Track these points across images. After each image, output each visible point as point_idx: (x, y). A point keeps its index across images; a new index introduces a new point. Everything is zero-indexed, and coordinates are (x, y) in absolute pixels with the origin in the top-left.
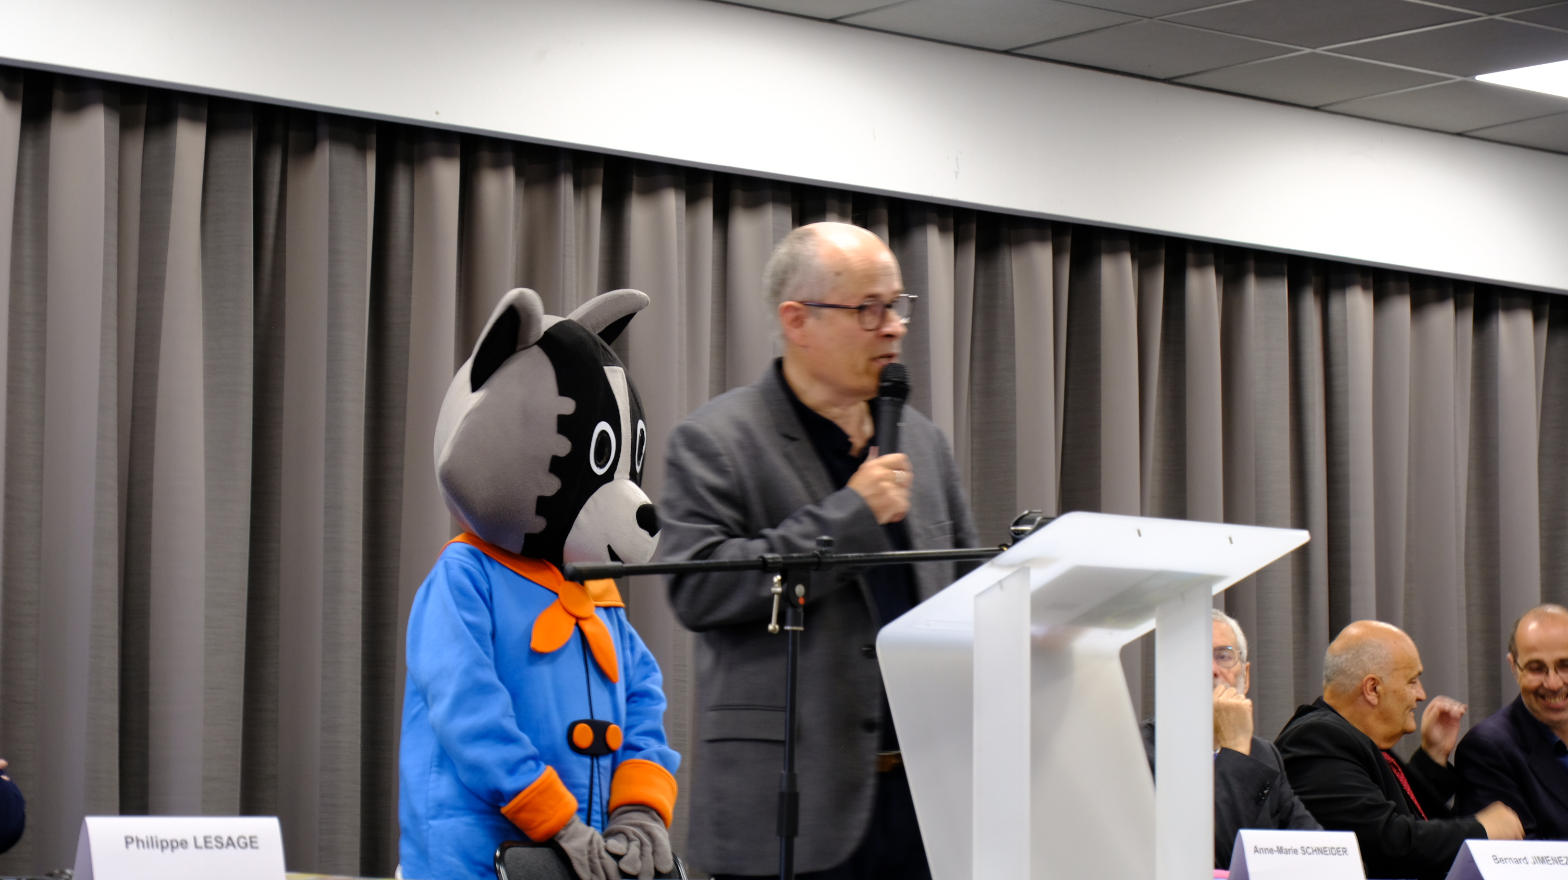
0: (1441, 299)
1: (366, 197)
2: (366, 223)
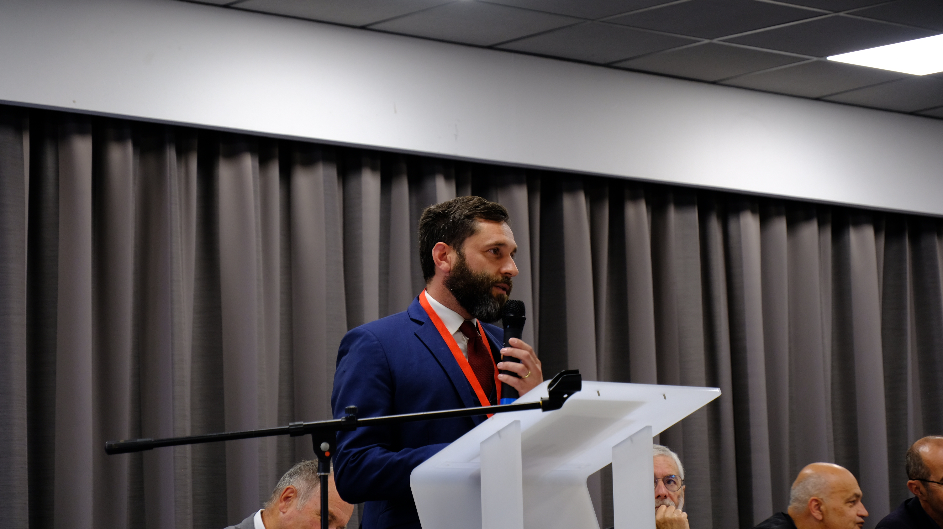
0: (807, 218)
1: (23, 165)
2: (24, 183)
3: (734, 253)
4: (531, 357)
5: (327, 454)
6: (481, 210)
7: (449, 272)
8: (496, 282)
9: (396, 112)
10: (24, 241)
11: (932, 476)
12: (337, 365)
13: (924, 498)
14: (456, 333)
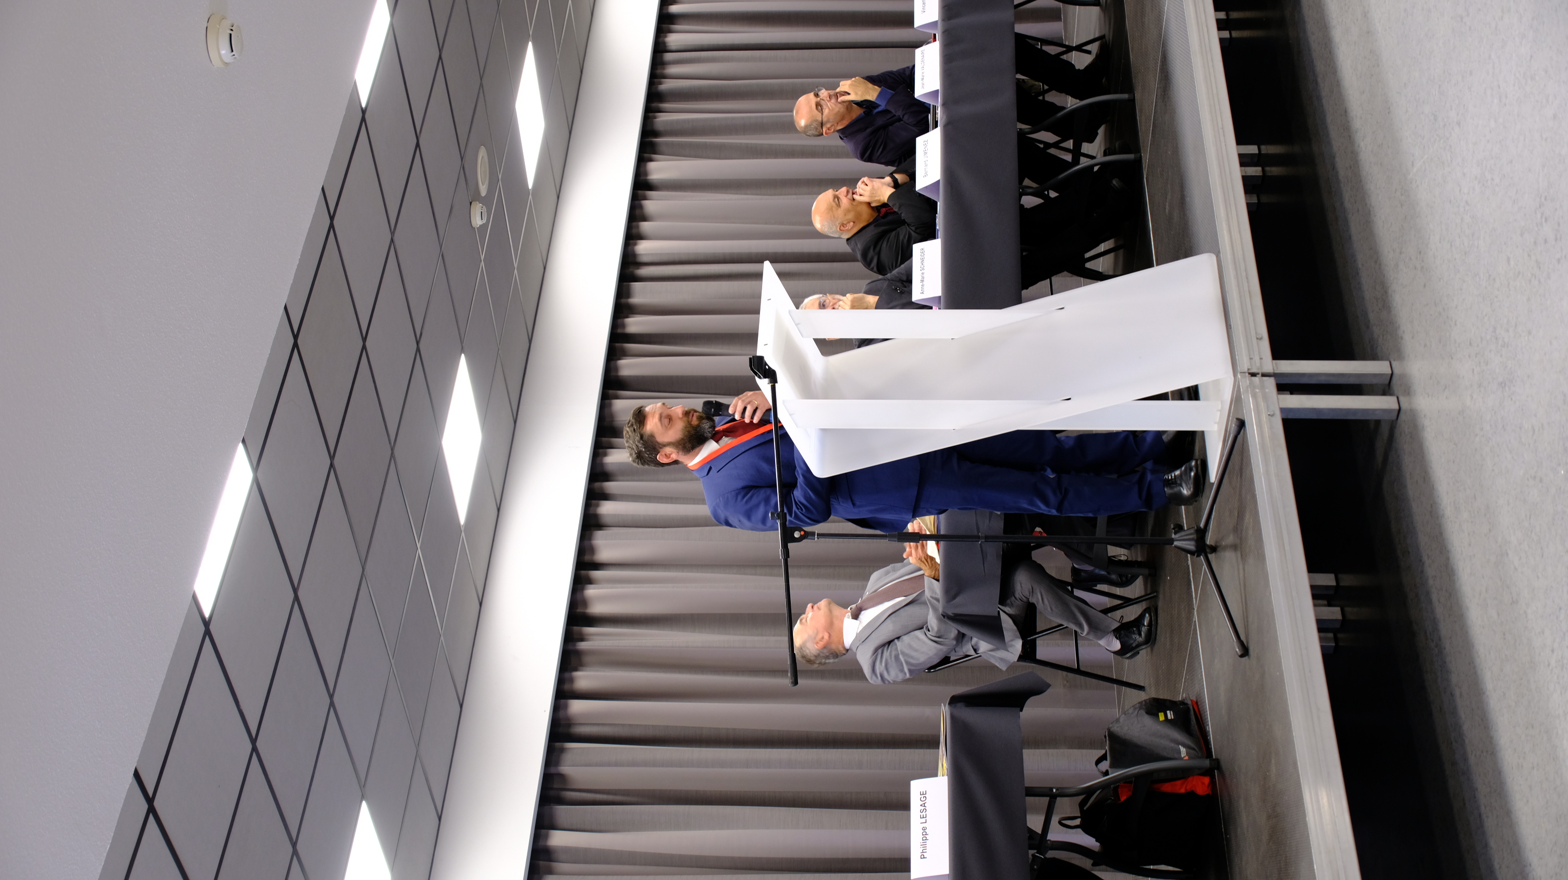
4: (743, 399)
5: (802, 533)
6: (637, 428)
7: (678, 452)
8: (688, 422)
11: (817, 119)
12: (735, 527)
13: (836, 125)
14: (719, 445)
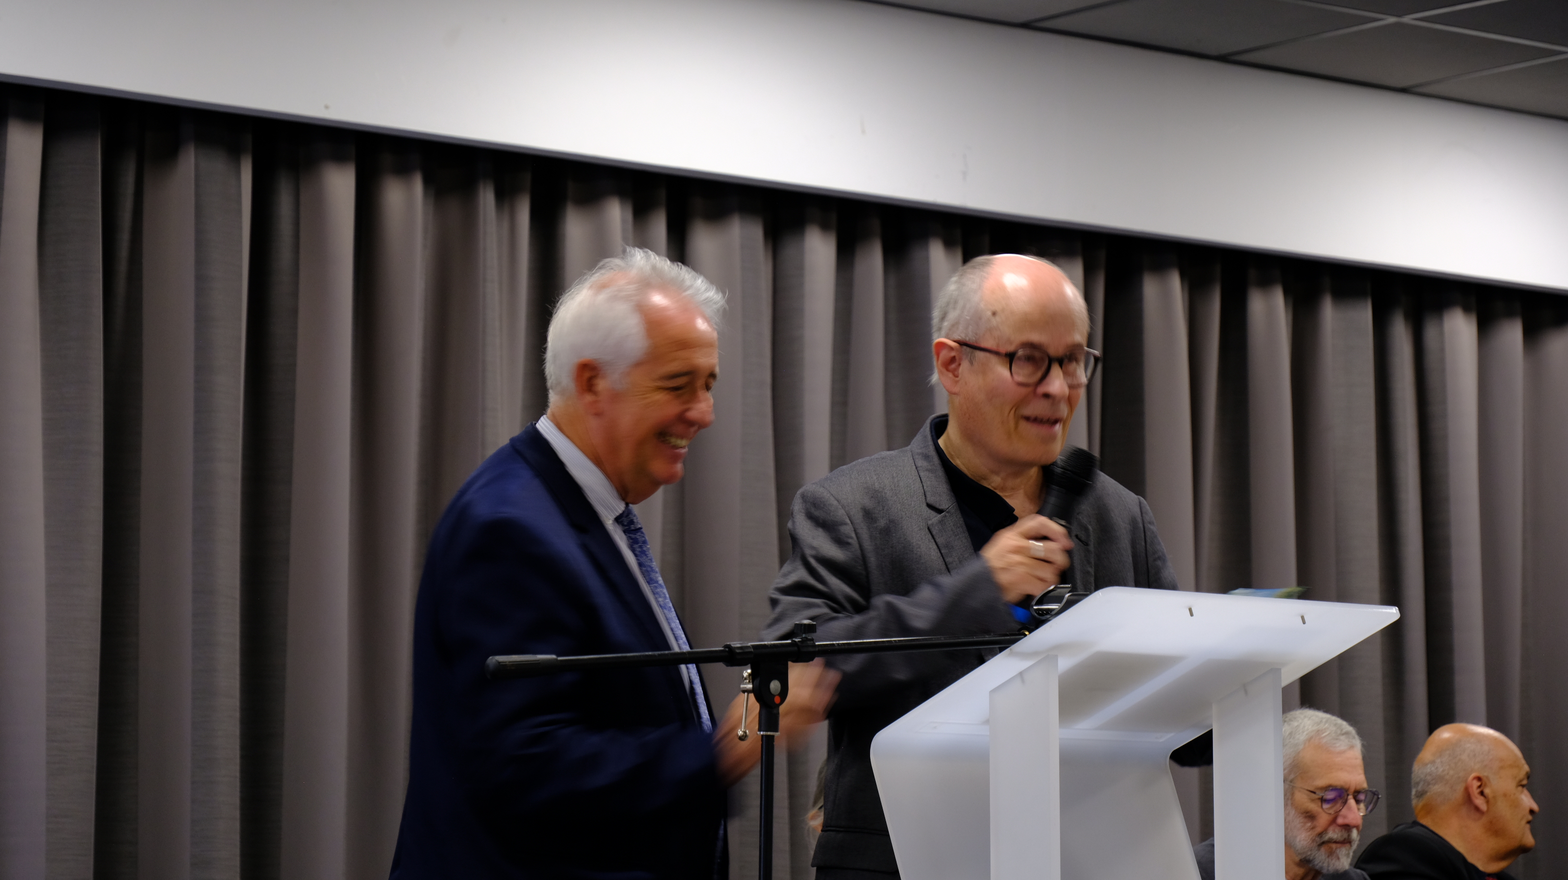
0: (1559, 322)
1: (240, 212)
2: (241, 242)
3: (1433, 379)
9: (863, 132)
10: (240, 339)
